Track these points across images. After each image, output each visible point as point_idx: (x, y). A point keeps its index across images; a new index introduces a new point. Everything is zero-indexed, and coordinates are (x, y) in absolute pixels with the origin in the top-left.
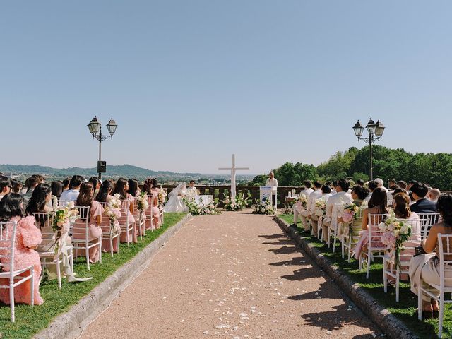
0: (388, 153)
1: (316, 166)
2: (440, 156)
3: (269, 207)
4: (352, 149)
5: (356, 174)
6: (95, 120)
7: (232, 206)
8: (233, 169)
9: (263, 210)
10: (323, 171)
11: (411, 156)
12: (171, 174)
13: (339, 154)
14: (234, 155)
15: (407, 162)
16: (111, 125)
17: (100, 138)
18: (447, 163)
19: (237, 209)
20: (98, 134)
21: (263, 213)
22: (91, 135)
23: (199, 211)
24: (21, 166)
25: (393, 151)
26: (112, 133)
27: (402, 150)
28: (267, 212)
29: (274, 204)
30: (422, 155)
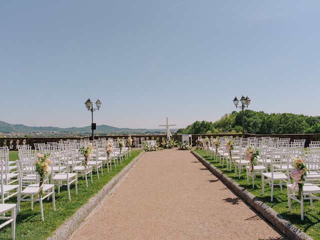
0: (255, 114)
1: (213, 122)
2: (284, 115)
3: (188, 146)
4: (234, 112)
5: (236, 126)
6: (89, 101)
7: (167, 146)
8: (167, 126)
9: (184, 148)
10: (217, 126)
11: (268, 115)
12: (129, 129)
13: (226, 115)
14: (167, 118)
15: (266, 119)
16: (98, 102)
17: (92, 110)
18: (288, 118)
19: (170, 148)
20: (91, 108)
21: (185, 150)
22: (87, 109)
23: (149, 149)
24: (41, 127)
25: (257, 113)
26: (98, 107)
27: (262, 112)
28: (186, 149)
29: (190, 144)
30: (274, 114)
